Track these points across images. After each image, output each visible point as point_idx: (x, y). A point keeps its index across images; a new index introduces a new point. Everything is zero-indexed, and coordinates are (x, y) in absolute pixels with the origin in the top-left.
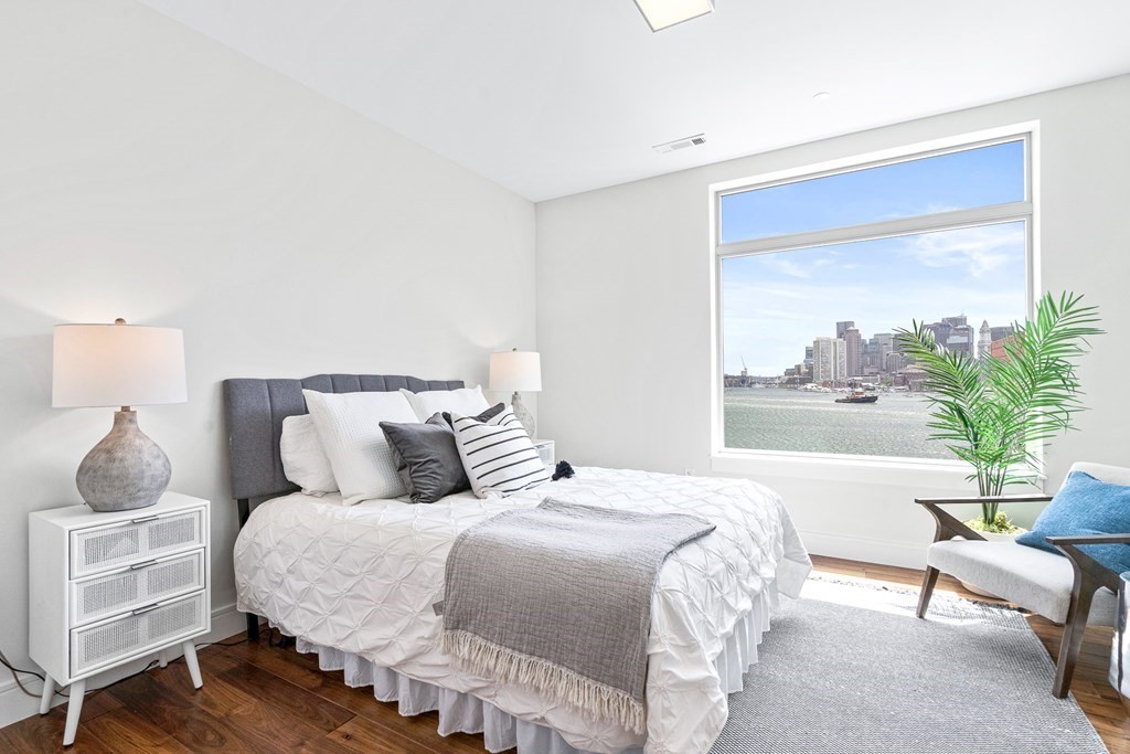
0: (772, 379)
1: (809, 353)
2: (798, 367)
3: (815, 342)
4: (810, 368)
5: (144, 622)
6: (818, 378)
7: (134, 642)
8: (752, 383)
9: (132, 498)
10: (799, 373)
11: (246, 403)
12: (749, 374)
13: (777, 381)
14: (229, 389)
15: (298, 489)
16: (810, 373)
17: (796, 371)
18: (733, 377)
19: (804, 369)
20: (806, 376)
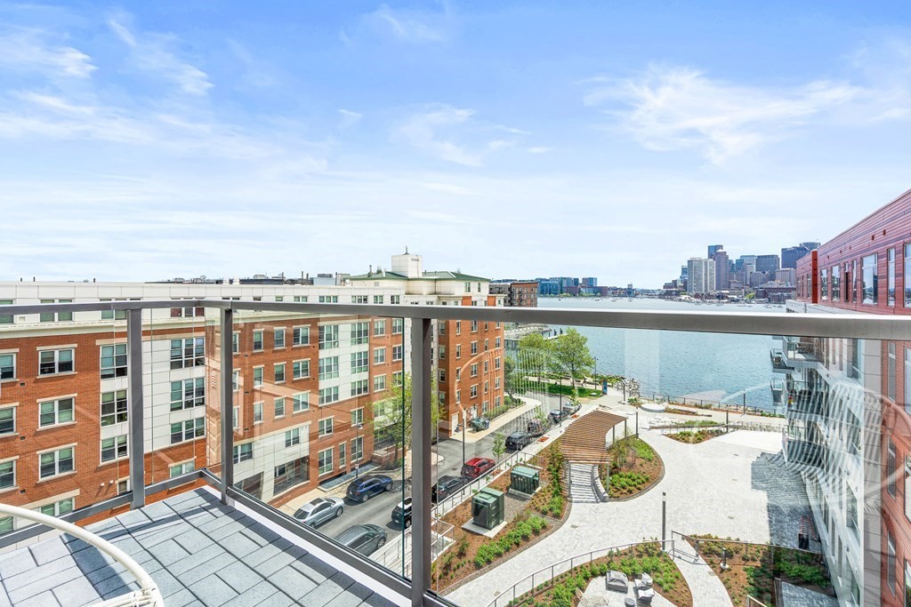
0: (653, 291)
1: (684, 271)
2: (675, 282)
3: (688, 262)
4: (685, 283)
6: (691, 292)
8: (636, 294)
10: (676, 287)
12: (634, 287)
13: (658, 293)
16: (685, 286)
17: (673, 285)
18: (622, 290)
19: (679, 284)
20: (681, 289)
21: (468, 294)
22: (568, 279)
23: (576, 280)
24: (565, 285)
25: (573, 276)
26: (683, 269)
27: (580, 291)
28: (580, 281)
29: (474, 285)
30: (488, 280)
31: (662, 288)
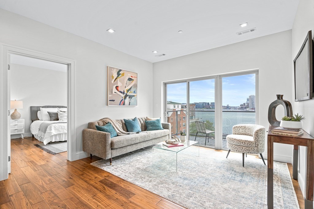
0: (236, 107)
1: (248, 100)
2: (244, 104)
3: (249, 96)
4: (248, 104)
5: (16, 131)
6: (250, 107)
7: (15, 132)
8: (230, 108)
9: (16, 118)
10: (245, 105)
11: (33, 109)
12: (229, 106)
13: (238, 108)
14: (31, 107)
15: (39, 120)
16: (248, 105)
17: (244, 105)
18: (225, 106)
19: (246, 104)
20: (247, 106)
21: (175, 108)
22: (205, 103)
23: (208, 103)
24: (204, 105)
25: (207, 102)
26: (247, 99)
27: (210, 107)
28: (210, 104)
29: (176, 106)
30: (181, 104)
31: (239, 106)
